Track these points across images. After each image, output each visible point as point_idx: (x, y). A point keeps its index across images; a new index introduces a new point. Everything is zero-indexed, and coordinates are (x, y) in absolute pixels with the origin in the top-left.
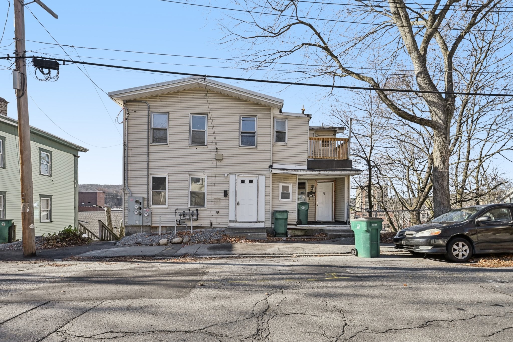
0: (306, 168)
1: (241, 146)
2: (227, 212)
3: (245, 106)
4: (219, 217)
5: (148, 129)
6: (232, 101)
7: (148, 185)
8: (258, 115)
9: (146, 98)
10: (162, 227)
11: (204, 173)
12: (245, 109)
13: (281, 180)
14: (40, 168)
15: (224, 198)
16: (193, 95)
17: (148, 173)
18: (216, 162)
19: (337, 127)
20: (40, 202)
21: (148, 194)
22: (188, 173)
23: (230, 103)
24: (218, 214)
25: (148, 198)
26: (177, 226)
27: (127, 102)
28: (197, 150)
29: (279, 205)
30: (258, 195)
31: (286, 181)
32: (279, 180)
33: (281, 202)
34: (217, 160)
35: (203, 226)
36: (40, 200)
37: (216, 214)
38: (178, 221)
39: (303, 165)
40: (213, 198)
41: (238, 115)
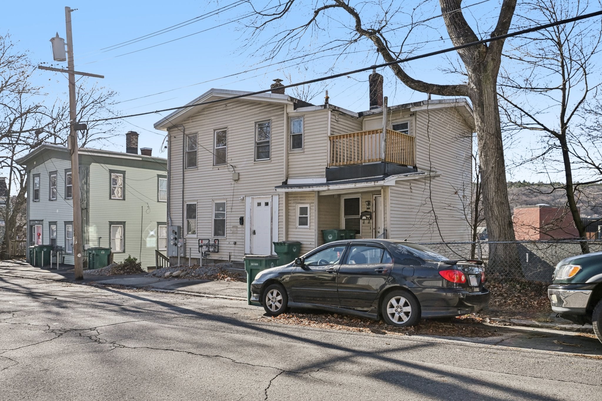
0: (324, 180)
1: (256, 160)
2: (243, 243)
3: (260, 110)
4: (237, 249)
5: (183, 154)
6: (248, 107)
7: (183, 213)
8: (272, 118)
9: (182, 122)
10: (192, 259)
11: (224, 197)
12: (259, 113)
13: (298, 200)
14: (158, 195)
15: (240, 226)
16: (216, 109)
17: (183, 201)
18: (233, 183)
19: (409, 104)
20: (158, 229)
21: (183, 223)
22: (211, 198)
23: (246, 109)
24: (236, 246)
25: (183, 228)
26: (202, 259)
27: (170, 129)
28: (219, 171)
29: (296, 233)
30: (272, 222)
31: (303, 200)
32: (295, 200)
33: (297, 230)
34: (235, 180)
35: (223, 259)
36: (158, 228)
37: (234, 246)
38: (204, 253)
39: (321, 176)
40: (231, 227)
41: (253, 122)
